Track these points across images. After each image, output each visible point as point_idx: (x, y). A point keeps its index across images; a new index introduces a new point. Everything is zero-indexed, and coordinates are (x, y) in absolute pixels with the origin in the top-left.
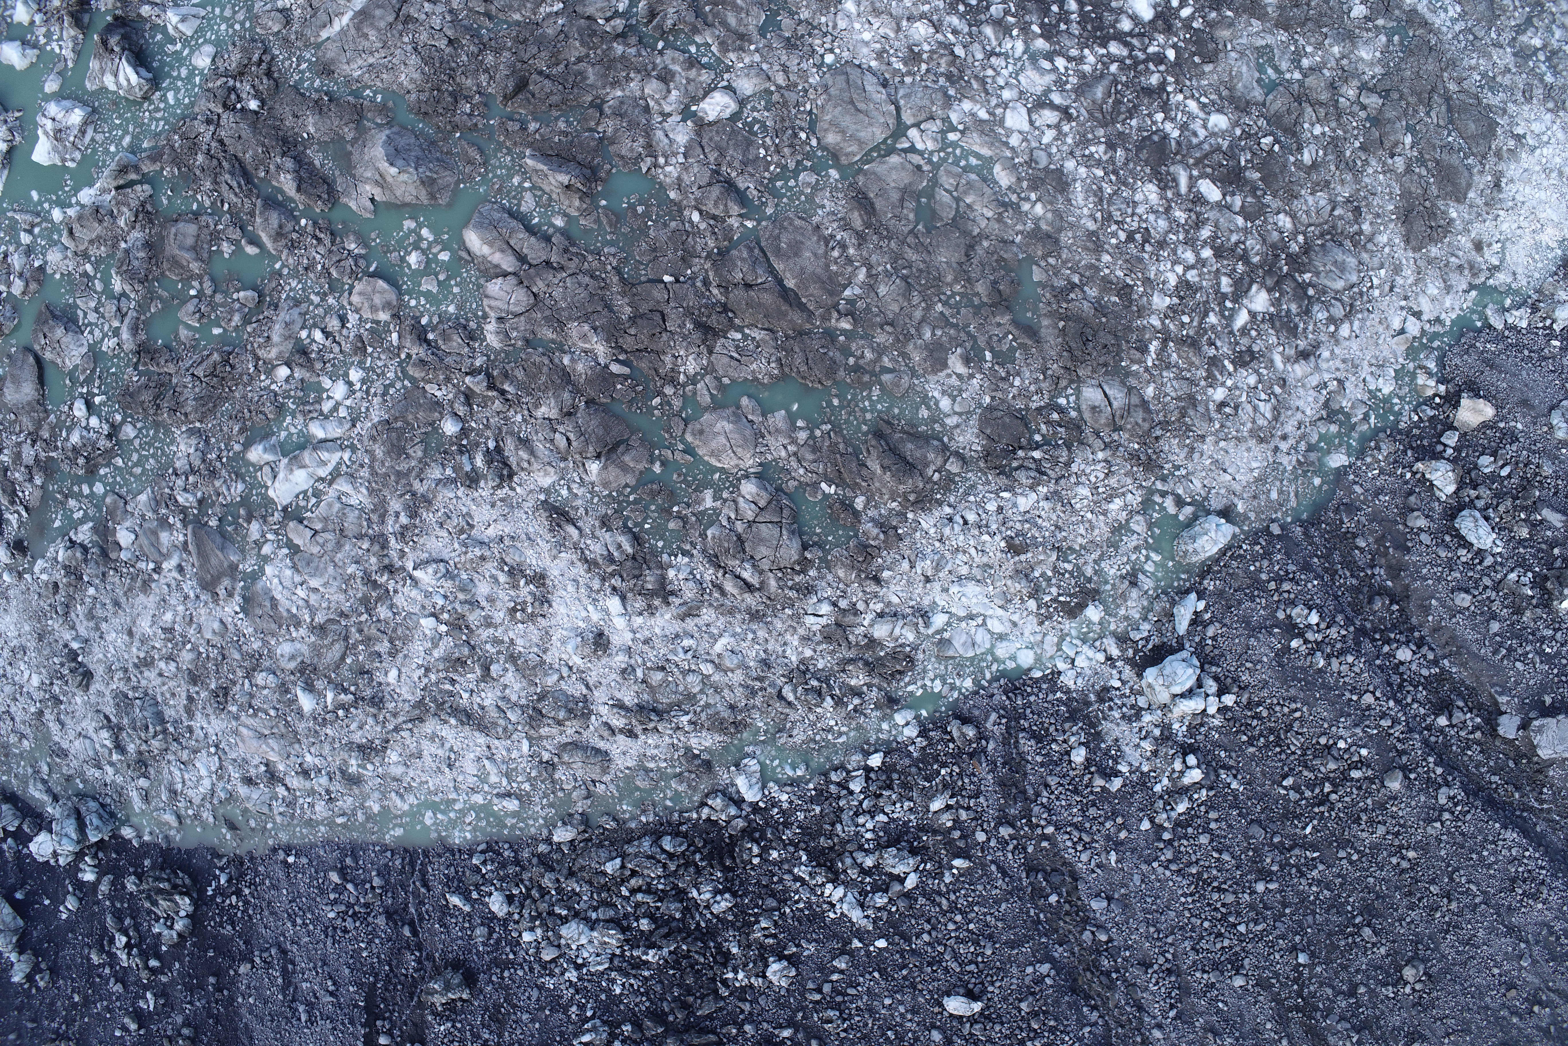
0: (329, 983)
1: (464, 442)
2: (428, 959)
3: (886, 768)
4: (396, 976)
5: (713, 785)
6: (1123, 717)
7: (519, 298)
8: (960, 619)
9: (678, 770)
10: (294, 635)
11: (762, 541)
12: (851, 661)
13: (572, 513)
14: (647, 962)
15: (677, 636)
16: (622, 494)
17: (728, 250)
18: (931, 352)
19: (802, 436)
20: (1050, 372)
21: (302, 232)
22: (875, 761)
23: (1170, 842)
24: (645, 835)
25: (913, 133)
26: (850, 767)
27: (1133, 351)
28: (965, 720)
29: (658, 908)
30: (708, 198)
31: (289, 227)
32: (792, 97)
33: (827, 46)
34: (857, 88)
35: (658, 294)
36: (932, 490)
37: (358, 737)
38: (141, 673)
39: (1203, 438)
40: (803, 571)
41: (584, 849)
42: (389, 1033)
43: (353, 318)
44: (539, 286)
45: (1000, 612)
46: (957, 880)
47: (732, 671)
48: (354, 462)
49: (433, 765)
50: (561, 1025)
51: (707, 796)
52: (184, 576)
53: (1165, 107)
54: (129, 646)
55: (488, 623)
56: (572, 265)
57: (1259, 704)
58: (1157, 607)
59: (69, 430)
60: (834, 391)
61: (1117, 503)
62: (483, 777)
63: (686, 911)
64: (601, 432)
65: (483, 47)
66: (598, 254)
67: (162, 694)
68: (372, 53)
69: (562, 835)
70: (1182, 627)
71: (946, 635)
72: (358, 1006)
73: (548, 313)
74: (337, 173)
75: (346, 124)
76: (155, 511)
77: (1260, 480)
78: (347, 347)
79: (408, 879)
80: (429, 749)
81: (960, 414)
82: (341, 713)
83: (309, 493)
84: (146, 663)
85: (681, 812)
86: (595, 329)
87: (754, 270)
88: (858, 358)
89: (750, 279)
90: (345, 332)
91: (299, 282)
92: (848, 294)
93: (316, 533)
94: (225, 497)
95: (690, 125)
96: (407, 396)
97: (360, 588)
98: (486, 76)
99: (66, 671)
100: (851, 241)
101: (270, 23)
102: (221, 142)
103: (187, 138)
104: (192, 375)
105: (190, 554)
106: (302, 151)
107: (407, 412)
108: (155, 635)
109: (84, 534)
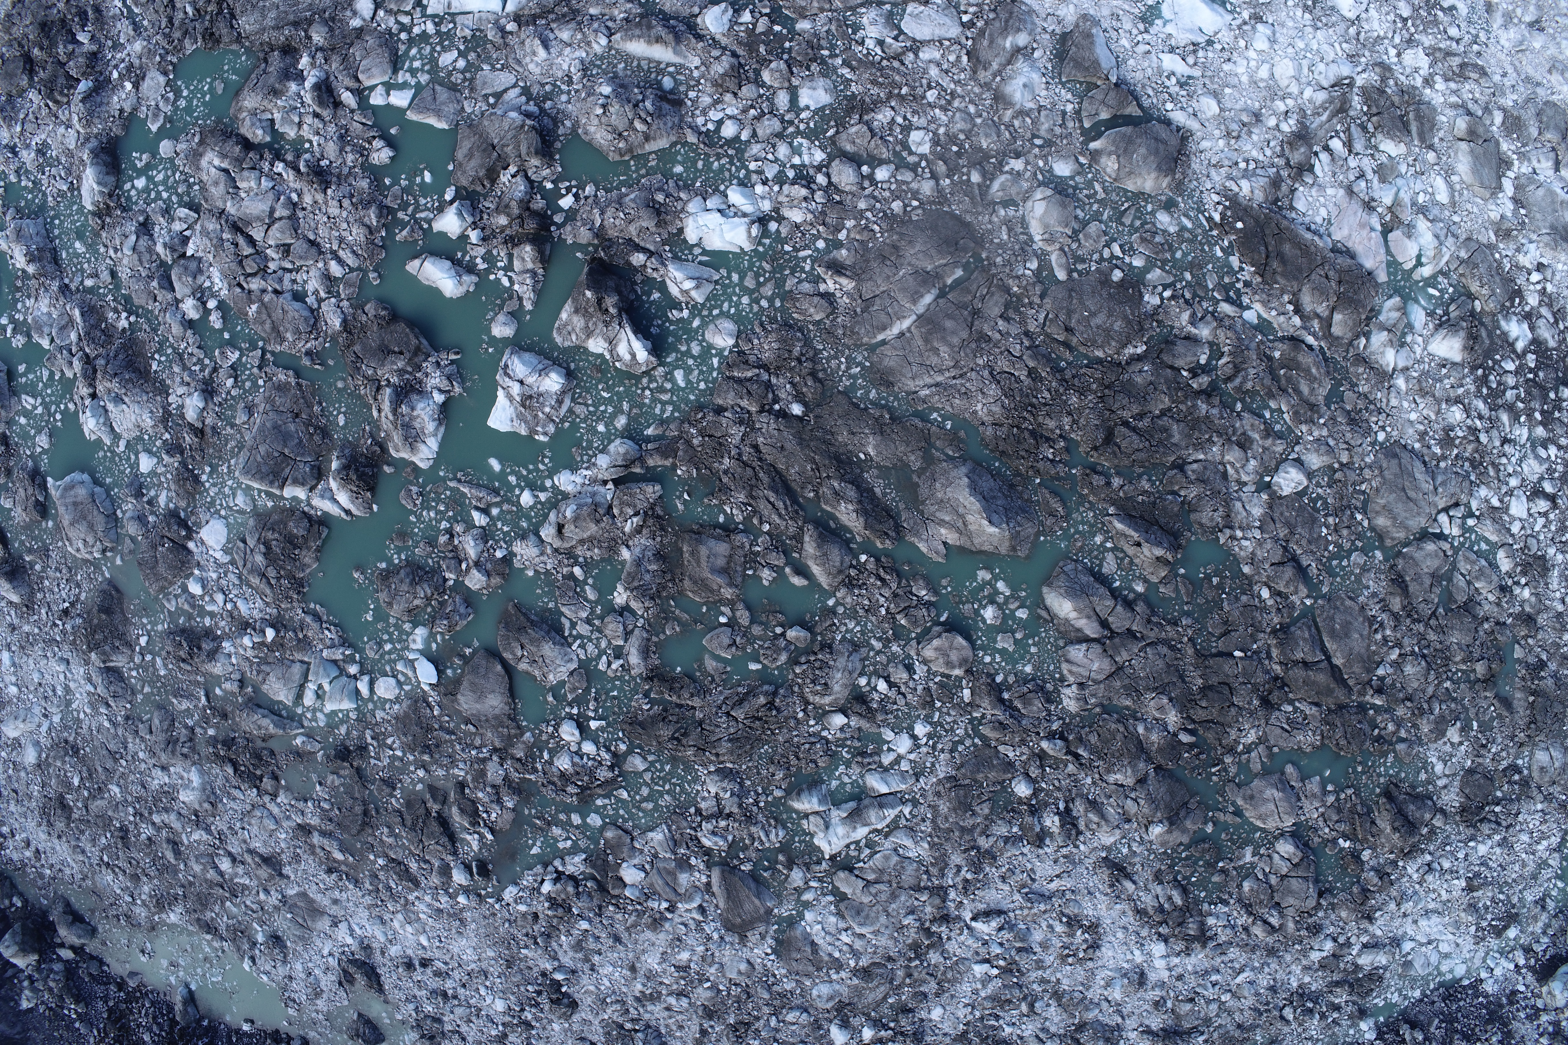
1: (1034, 802)
7: (1100, 667)
8: (1421, 945)
10: (834, 977)
11: (1291, 892)
12: (1337, 984)
13: (1129, 869)
15: (1207, 972)
16: (1176, 852)
17: (1288, 626)
18: (1437, 723)
19: (1331, 799)
21: (861, 568)
25: (1443, 518)
28: (1413, 1025)
30: (1281, 578)
31: (847, 562)
32: (1351, 475)
33: (1380, 424)
34: (1408, 474)
35: (1228, 668)
36: (1419, 841)
38: (644, 1007)
40: (1315, 914)
43: (920, 670)
44: (1123, 657)
45: (1450, 936)
47: (1245, 998)
48: (914, 816)
52: (706, 917)
54: (630, 982)
55: (1038, 966)
56: (1152, 634)
59: (553, 753)
64: (1167, 798)
65: (1066, 385)
66: (1175, 625)
67: (667, 1026)
68: (941, 371)
71: (1410, 958)
73: (1127, 681)
74: (902, 506)
75: (912, 451)
76: (673, 852)
78: (913, 700)
81: (1448, 777)
83: (862, 844)
84: (652, 998)
86: (1171, 700)
87: (1312, 652)
88: (1381, 731)
89: (1310, 659)
90: (911, 684)
91: (858, 624)
92: (1380, 672)
93: (868, 884)
94: (762, 843)
95: (1265, 497)
96: (977, 752)
97: (912, 935)
98: (1070, 419)
99: (543, 1000)
100: (1389, 622)
101: (812, 310)
102: (756, 447)
103: (710, 436)
104: (728, 714)
105: (713, 894)
106: (860, 476)
107: (978, 771)
108: (665, 972)
109: (575, 865)
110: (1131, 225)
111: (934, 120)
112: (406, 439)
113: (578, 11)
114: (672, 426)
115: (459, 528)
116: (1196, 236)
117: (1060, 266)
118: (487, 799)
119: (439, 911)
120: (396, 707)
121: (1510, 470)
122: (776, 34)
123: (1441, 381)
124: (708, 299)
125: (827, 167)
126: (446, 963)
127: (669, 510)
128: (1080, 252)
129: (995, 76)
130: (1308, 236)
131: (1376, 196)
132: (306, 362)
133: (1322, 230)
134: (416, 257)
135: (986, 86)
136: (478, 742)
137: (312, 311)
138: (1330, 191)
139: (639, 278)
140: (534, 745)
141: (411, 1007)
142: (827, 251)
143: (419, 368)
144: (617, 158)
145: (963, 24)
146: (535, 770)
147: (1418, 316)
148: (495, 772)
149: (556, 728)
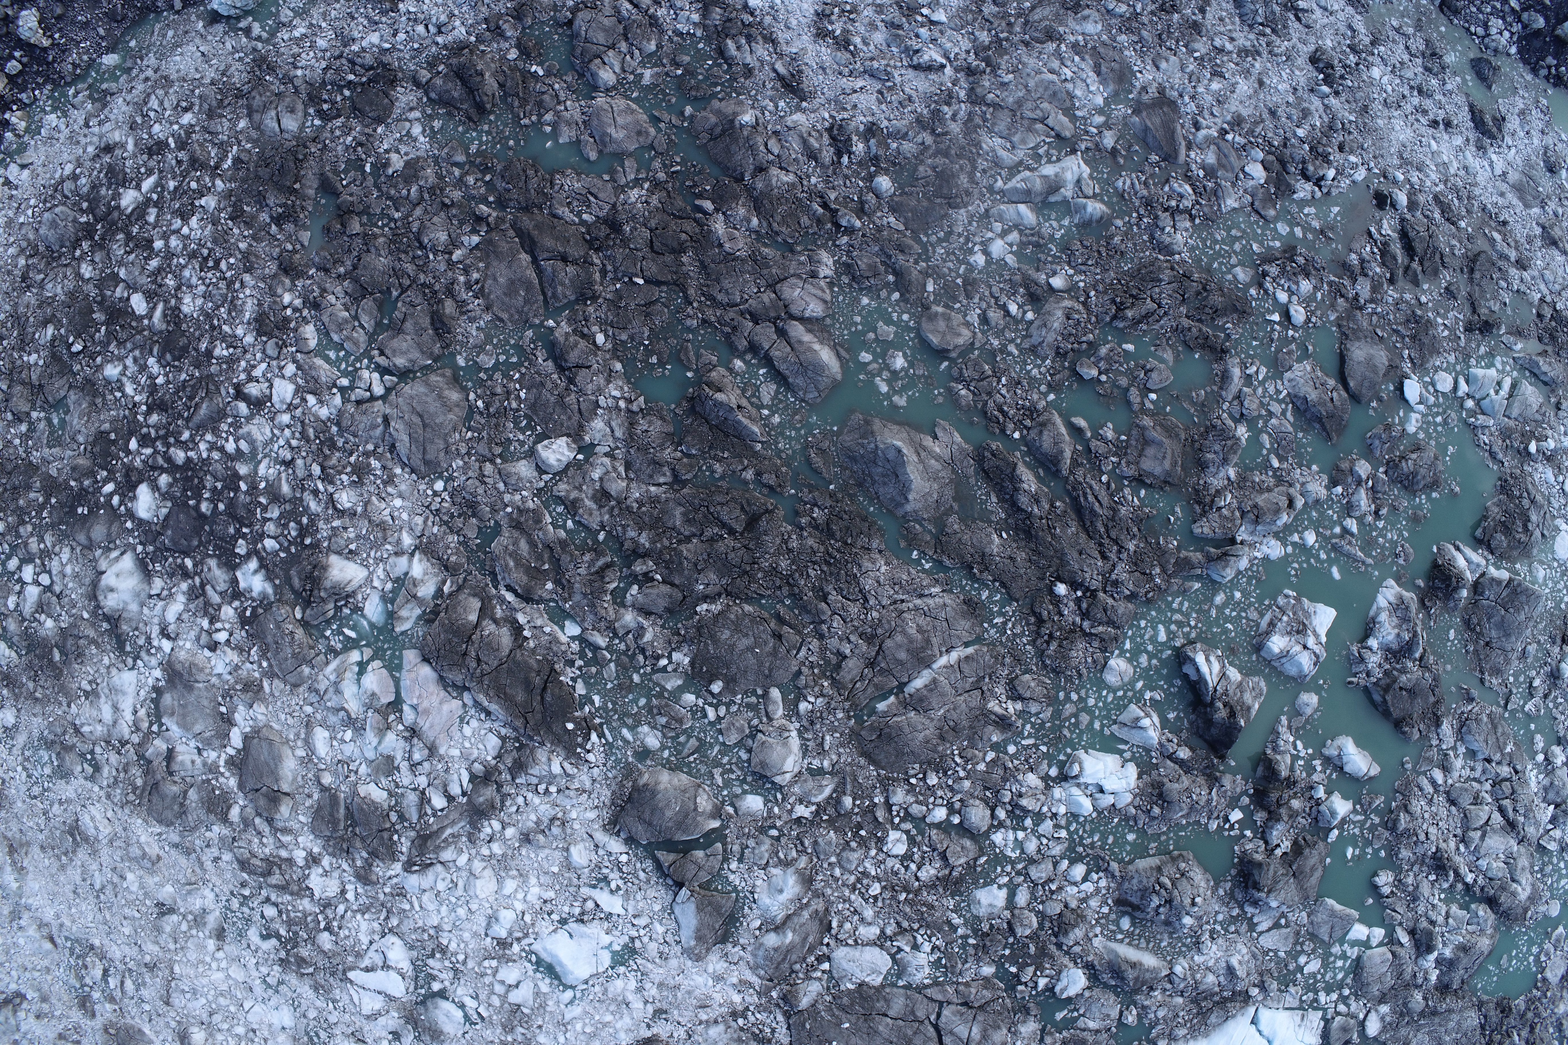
1: (873, 169)
7: (792, 291)
10: (1080, 38)
11: (605, 30)
13: (779, 85)
16: (727, 93)
17: (577, 301)
18: (415, 177)
19: (549, 117)
20: (320, 146)
21: (1019, 425)
25: (378, 390)
27: (245, 159)
30: (582, 351)
31: (1033, 434)
32: (482, 448)
33: (438, 499)
34: (417, 441)
35: (652, 269)
36: (448, 57)
38: (1253, 46)
39: (212, 83)
40: (578, 4)
43: (974, 317)
44: (768, 297)
48: (992, 176)
52: (1194, 119)
53: (153, 388)
54: (1264, 72)
55: (879, 7)
56: (731, 315)
60: (511, 153)
61: (298, 33)
64: (734, 148)
65: (789, 581)
66: (704, 321)
67: (1233, 23)
68: (917, 609)
73: (765, 272)
74: (972, 481)
75: (956, 533)
76: (1219, 186)
77: (177, 46)
78: (983, 289)
81: (407, 120)
83: (1046, 160)
84: (1247, 53)
86: (721, 245)
87: (554, 271)
88: (482, 178)
89: (560, 264)
90: (984, 305)
91: (1029, 372)
92: (476, 239)
93: (1043, 121)
94: (1138, 179)
95: (587, 438)
96: (926, 228)
97: (1004, 62)
98: (790, 546)
99: (1339, 71)
100: (460, 290)
101: (1033, 684)
102: (1104, 557)
103: (1144, 574)
104: (1159, 306)
105: (1185, 138)
106: (1009, 516)
107: (927, 209)
108: (1233, 75)
109: (1304, 190)
110: (689, 737)
111: (879, 864)
112: (1407, 608)
113: (1192, 1002)
114: (1176, 588)
115: (1370, 519)
116: (619, 719)
117: (775, 702)
118: (1373, 264)
119: (1419, 170)
120: (1438, 363)
121: (287, 432)
122: (1015, 963)
123: (358, 537)
124: (1125, 707)
125: (992, 825)
126: (1417, 121)
127: (1188, 509)
128: (751, 714)
129: (807, 905)
130: (493, 707)
131: (402, 743)
132: (1475, 693)
133: (472, 711)
134: (1371, 778)
135: (818, 894)
136: (1375, 318)
137: (1462, 739)
138: (456, 752)
139: (1184, 735)
140: (1329, 308)
141: (1448, 87)
142: (1006, 742)
143: (1386, 673)
144: (1185, 853)
145: (829, 959)
146: (1330, 284)
147: (373, 609)
148: (1363, 288)
149: (1308, 320)
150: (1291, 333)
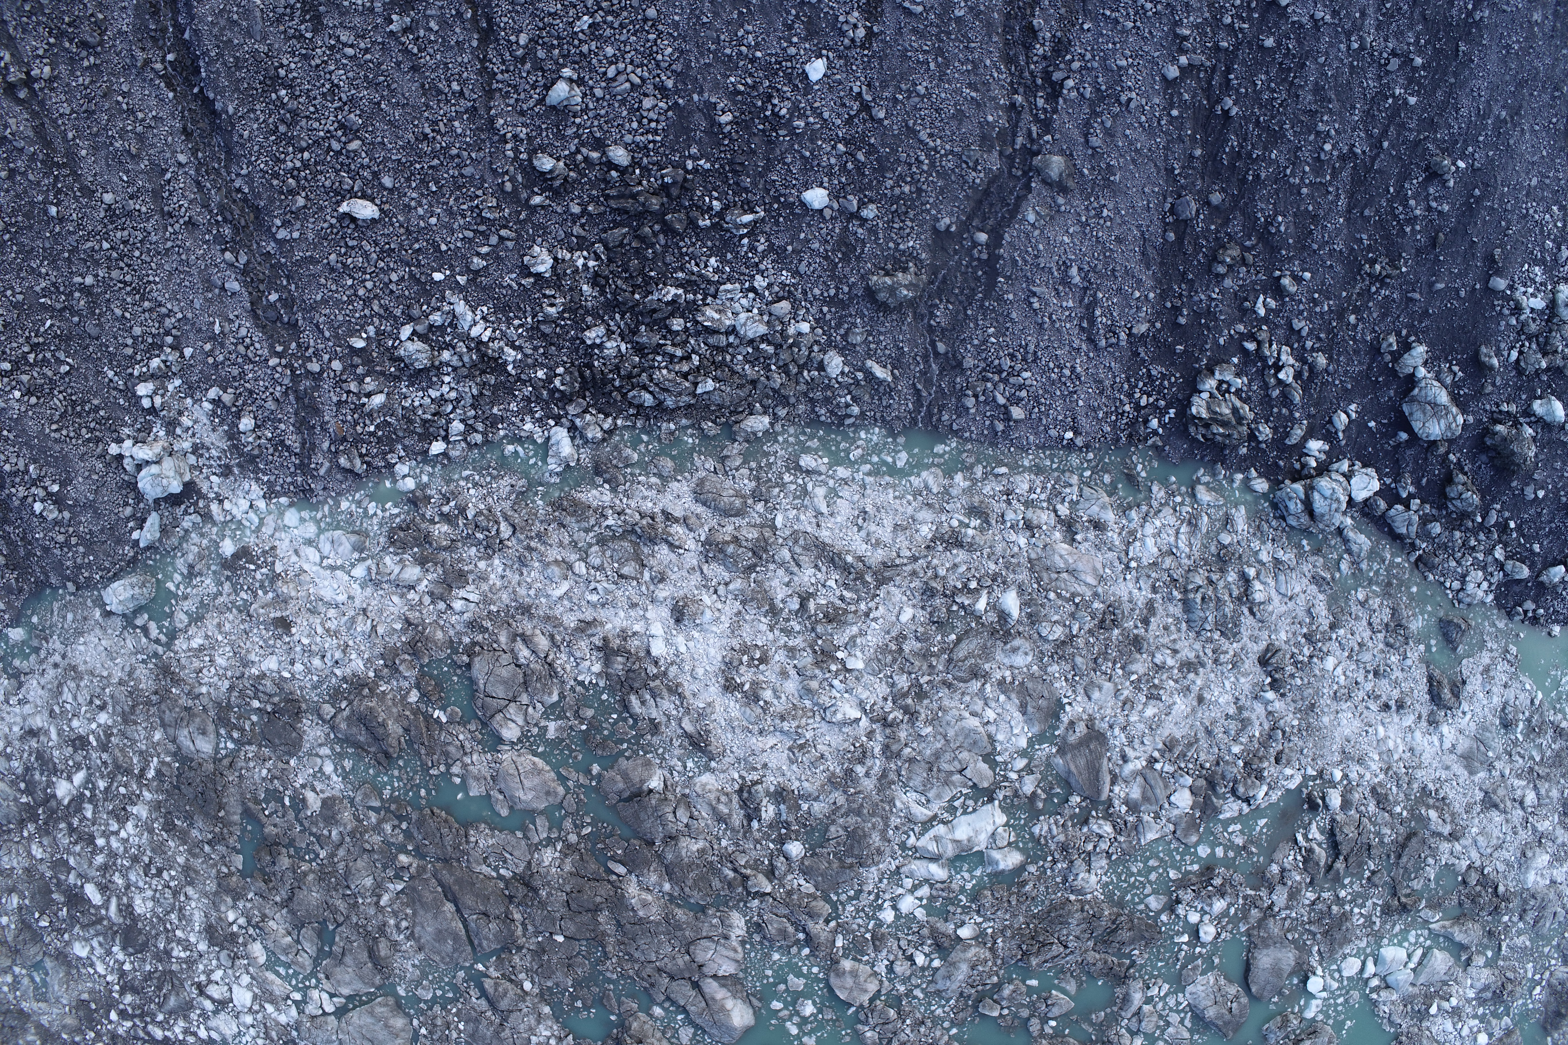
0: (1036, 305)
1: (783, 831)
2: (922, 317)
3: (428, 437)
4: (961, 302)
5: (597, 449)
6: (208, 449)
7: (705, 953)
8: (342, 568)
9: (629, 470)
10: (1008, 673)
11: (505, 682)
12: (445, 549)
13: (686, 743)
14: (677, 287)
15: (603, 605)
16: (634, 752)
17: (503, 949)
18: (333, 817)
19: (456, 769)
20: (237, 774)
22: (437, 447)
23: (168, 333)
24: (673, 410)
25: (329, 1009)
26: (463, 444)
27: (168, 774)
28: (350, 472)
29: (664, 337)
30: (511, 1000)
35: (571, 928)
36: (350, 693)
37: (960, 555)
38: (1198, 657)
39: (121, 683)
40: (474, 643)
41: (738, 404)
42: (975, 244)
43: (881, 969)
44: (682, 961)
45: (306, 567)
46: (362, 327)
47: (556, 561)
48: (905, 833)
49: (883, 515)
50: (777, 232)
51: (604, 440)
52: (1122, 751)
54: (1206, 688)
55: (792, 651)
56: (649, 970)
57: (89, 440)
58: (174, 541)
61: (196, 643)
62: (833, 494)
63: (635, 332)
64: (642, 815)
66: (623, 975)
67: (1179, 630)
69: (759, 423)
70: (153, 520)
71: (356, 555)
72: (1004, 277)
73: (679, 934)
76: (1140, 820)
77: (79, 633)
78: (892, 943)
79: (936, 399)
80: (885, 533)
81: (317, 755)
82: (973, 585)
83: (960, 812)
84: (1189, 666)
85: (634, 427)
86: (634, 910)
87: (479, 927)
88: (399, 826)
89: (482, 919)
90: (892, 957)
91: (933, 1013)
92: (400, 884)
93: (960, 772)
94: (1056, 822)
96: (836, 886)
97: (923, 709)
99: (1290, 669)
100: (391, 930)
104: (1066, 947)
105: (1110, 772)
107: (837, 870)
108: (1171, 695)
109: (1231, 808)
118: (1294, 872)
119: (1360, 761)
120: (1347, 952)
121: (252, 1031)
126: (1368, 708)
136: (1287, 924)
140: (1241, 920)
141: (1409, 662)
146: (1245, 898)
148: (1280, 897)
149: (1219, 934)
150: (1198, 950)
